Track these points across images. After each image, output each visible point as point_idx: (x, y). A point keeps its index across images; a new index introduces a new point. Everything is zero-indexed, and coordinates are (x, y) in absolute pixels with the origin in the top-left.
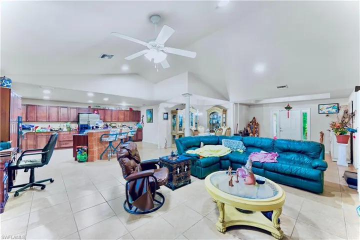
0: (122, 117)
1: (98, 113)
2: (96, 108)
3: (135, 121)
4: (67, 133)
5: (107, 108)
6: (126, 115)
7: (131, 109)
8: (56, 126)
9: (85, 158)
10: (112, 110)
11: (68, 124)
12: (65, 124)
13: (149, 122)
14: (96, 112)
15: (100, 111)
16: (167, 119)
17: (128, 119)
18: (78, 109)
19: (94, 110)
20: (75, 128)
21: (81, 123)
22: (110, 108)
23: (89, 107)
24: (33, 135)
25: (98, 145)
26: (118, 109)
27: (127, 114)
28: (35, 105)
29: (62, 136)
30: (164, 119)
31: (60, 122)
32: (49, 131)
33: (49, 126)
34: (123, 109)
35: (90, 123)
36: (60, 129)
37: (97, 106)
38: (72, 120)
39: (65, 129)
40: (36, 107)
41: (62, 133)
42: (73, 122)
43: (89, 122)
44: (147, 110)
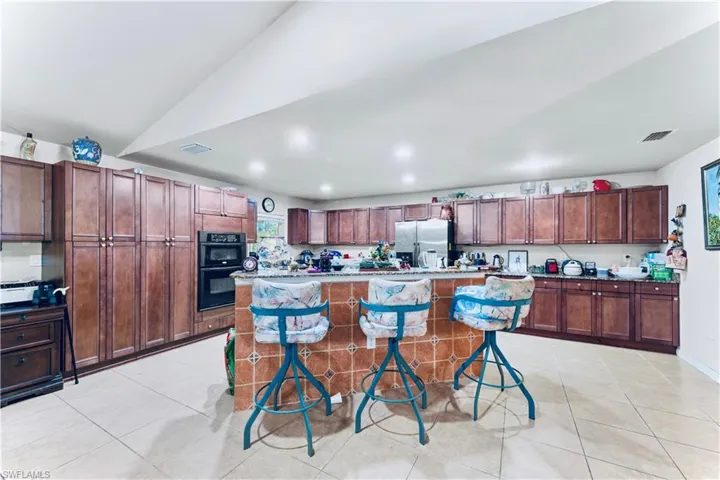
0: (549, 224)
7: (602, 185)
10: (503, 204)
22: (498, 196)
23: (434, 199)
34: (559, 190)
35: (420, 247)
40: (337, 214)
43: (417, 244)
44: (704, 169)
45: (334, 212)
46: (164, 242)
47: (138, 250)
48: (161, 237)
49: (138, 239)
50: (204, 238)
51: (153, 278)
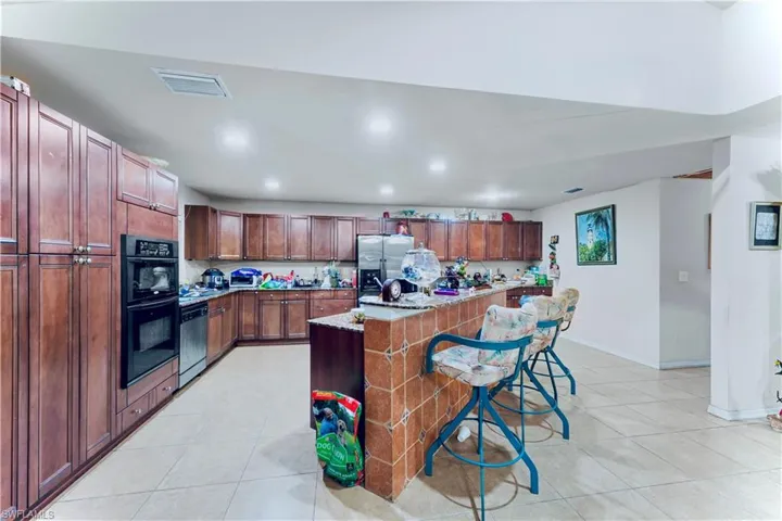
0: (480, 244)
1: (409, 234)
2: (403, 216)
3: (520, 259)
4: (327, 295)
5: (433, 217)
6: (492, 237)
7: (507, 217)
8: (306, 273)
9: (350, 467)
10: (448, 224)
11: (333, 267)
12: (326, 268)
13: (589, 262)
14: (403, 229)
15: (413, 226)
16: (775, 242)
17: (500, 251)
18: (358, 220)
19: (399, 222)
20: (348, 281)
21: (363, 265)
22: (443, 217)
23: (386, 214)
24: (252, 298)
25: (414, 392)
26: (467, 218)
27: (496, 236)
28: (258, 216)
29: (317, 303)
30: (758, 242)
31: (315, 261)
32: (290, 287)
33: (292, 273)
34: (484, 217)
35: (388, 264)
36: (316, 281)
37: (405, 213)
38: (342, 256)
39: (327, 284)
40: (261, 219)
41: (316, 296)
42: (345, 262)
43: (383, 260)
44: (577, 214)
45: (257, 216)
46: (71, 255)
47: (24, 273)
48: (65, 245)
49: (23, 249)
50: (131, 250)
51: (52, 334)
